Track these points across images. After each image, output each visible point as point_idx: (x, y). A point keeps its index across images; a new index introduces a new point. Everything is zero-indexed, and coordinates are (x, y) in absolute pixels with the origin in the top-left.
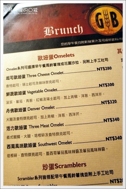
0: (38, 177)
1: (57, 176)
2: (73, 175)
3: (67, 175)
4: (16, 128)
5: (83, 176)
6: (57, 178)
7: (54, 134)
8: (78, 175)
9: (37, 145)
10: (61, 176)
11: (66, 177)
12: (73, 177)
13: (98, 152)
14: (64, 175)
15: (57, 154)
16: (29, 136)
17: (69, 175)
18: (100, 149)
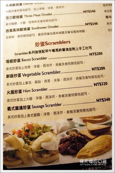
0: (31, 52)
1: (47, 51)
2: (60, 50)
3: (55, 50)
4: (14, 17)
5: (68, 50)
6: (47, 52)
7: (44, 21)
8: (64, 50)
9: (31, 29)
10: (50, 51)
11: (54, 52)
12: (60, 51)
13: (79, 33)
14: (53, 50)
15: (47, 35)
16: (24, 23)
17: (57, 50)
18: (81, 31)
